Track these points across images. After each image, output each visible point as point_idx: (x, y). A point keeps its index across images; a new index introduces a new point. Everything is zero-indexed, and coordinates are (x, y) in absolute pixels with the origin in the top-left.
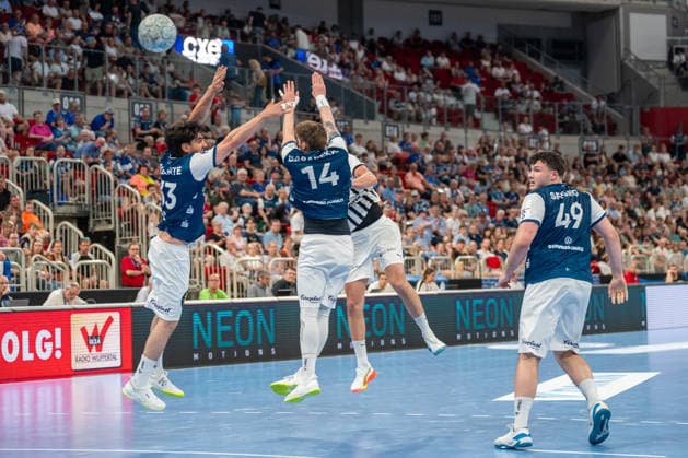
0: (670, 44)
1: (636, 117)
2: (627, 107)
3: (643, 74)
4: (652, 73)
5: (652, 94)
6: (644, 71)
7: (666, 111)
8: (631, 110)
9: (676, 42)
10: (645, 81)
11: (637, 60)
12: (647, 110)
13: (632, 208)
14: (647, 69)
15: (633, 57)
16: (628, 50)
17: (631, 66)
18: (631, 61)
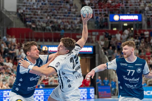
0: (18, 6)
1: (5, 31)
2: (2, 27)
3: (8, 16)
4: (11, 16)
5: (11, 23)
6: (9, 15)
7: (16, 29)
8: (4, 28)
9: (20, 5)
10: (8, 18)
11: (6, 11)
12: (9, 28)
13: (2, 62)
14: (10, 14)
15: (5, 10)
16: (3, 7)
17: (4, 13)
18: (4, 11)
